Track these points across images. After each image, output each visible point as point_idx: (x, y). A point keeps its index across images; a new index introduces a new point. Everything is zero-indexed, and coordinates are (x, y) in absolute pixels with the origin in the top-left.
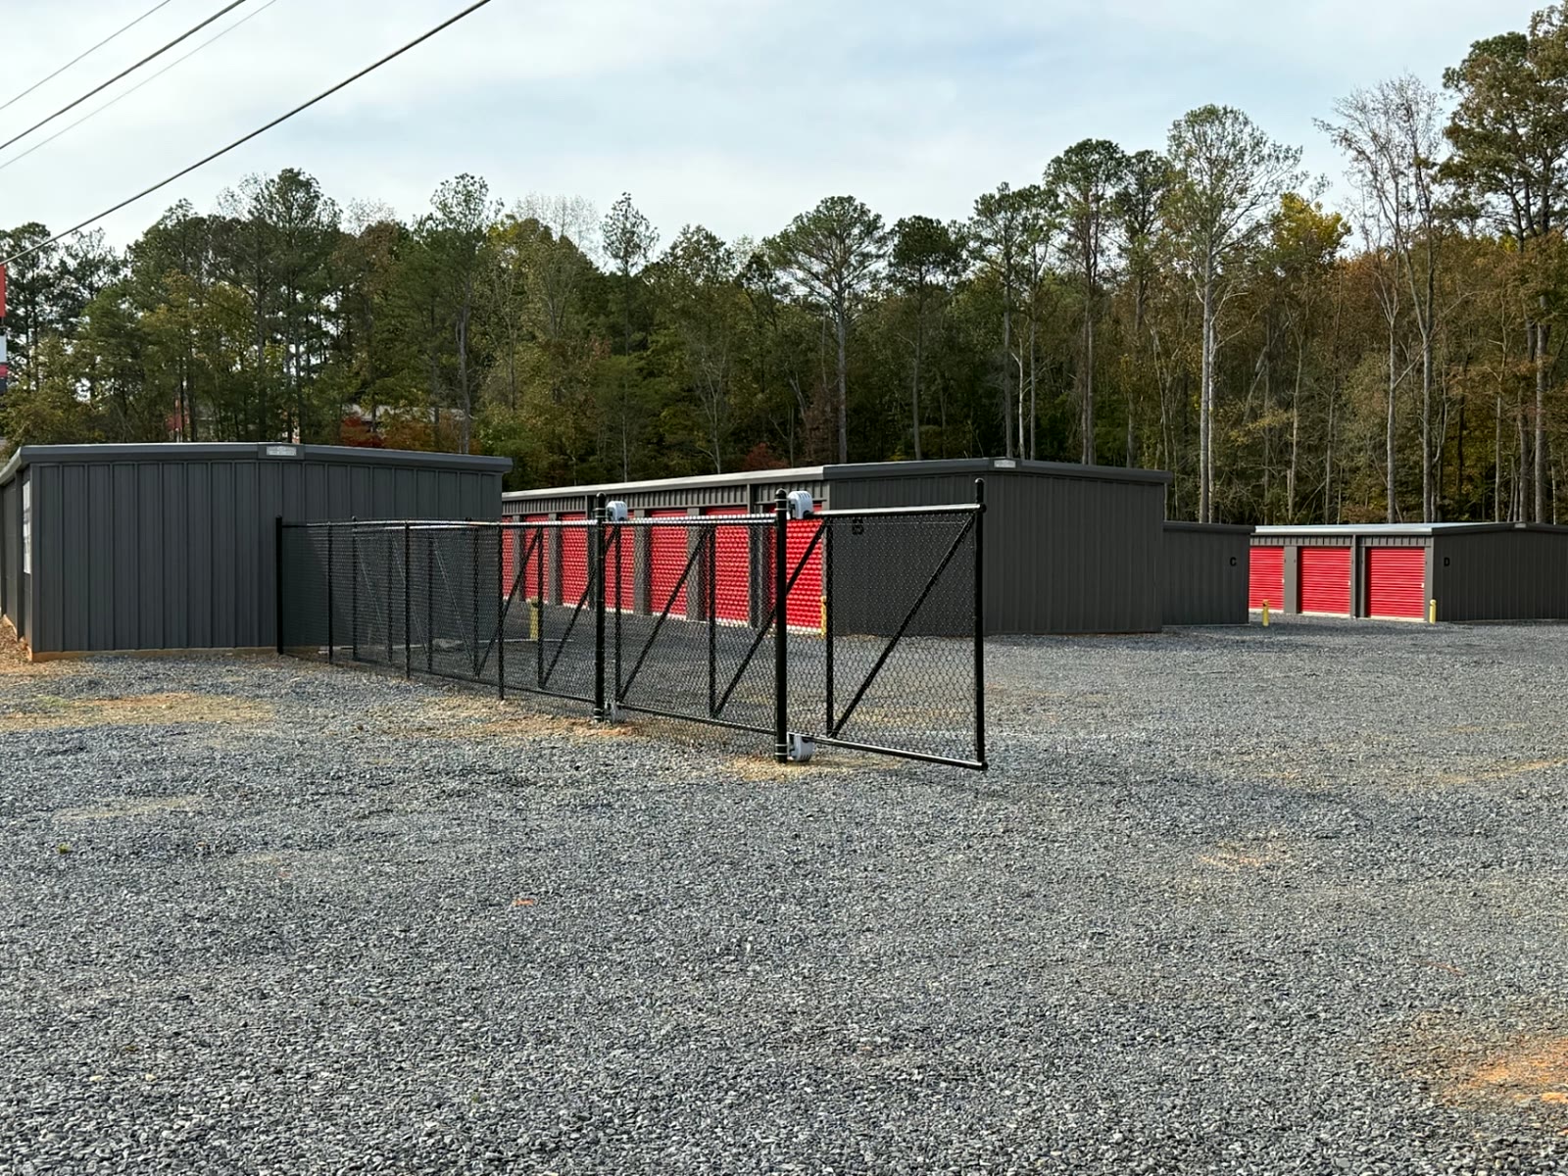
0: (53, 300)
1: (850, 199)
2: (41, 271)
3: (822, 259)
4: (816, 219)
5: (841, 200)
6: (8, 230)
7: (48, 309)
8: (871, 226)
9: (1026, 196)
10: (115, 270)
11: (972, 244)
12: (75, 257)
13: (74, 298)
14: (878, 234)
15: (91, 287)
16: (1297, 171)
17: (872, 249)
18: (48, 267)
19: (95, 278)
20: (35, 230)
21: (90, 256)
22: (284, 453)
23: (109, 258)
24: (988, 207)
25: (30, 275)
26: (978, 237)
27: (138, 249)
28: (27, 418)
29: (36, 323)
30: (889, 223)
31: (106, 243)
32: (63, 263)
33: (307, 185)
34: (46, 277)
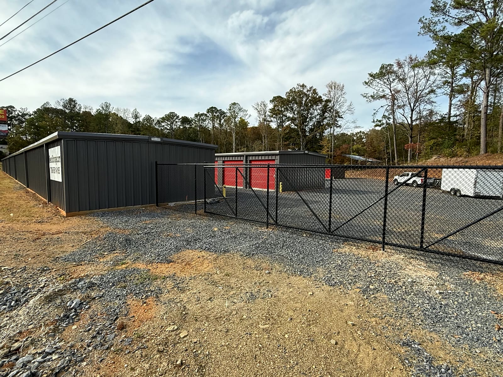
0: (16, 120)
1: (174, 113)
2: (13, 114)
3: (170, 122)
4: (168, 115)
5: (173, 113)
6: (5, 106)
7: (15, 122)
8: (178, 117)
9: (202, 115)
10: (30, 116)
11: (194, 121)
12: (21, 113)
13: (21, 120)
14: (179, 118)
15: (25, 119)
16: (246, 113)
17: (178, 121)
18: (15, 114)
19: (26, 117)
20: (11, 107)
21: (24, 113)
22: (157, 140)
23: (29, 113)
24: (196, 116)
25: (11, 115)
26: (195, 120)
27: (35, 112)
28: (13, 141)
29: (13, 125)
30: (180, 117)
31: (28, 111)
32: (18, 113)
33: (75, 101)
34: (15, 116)
